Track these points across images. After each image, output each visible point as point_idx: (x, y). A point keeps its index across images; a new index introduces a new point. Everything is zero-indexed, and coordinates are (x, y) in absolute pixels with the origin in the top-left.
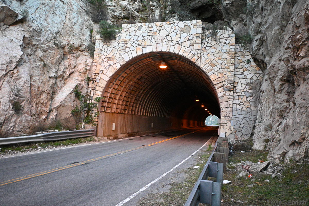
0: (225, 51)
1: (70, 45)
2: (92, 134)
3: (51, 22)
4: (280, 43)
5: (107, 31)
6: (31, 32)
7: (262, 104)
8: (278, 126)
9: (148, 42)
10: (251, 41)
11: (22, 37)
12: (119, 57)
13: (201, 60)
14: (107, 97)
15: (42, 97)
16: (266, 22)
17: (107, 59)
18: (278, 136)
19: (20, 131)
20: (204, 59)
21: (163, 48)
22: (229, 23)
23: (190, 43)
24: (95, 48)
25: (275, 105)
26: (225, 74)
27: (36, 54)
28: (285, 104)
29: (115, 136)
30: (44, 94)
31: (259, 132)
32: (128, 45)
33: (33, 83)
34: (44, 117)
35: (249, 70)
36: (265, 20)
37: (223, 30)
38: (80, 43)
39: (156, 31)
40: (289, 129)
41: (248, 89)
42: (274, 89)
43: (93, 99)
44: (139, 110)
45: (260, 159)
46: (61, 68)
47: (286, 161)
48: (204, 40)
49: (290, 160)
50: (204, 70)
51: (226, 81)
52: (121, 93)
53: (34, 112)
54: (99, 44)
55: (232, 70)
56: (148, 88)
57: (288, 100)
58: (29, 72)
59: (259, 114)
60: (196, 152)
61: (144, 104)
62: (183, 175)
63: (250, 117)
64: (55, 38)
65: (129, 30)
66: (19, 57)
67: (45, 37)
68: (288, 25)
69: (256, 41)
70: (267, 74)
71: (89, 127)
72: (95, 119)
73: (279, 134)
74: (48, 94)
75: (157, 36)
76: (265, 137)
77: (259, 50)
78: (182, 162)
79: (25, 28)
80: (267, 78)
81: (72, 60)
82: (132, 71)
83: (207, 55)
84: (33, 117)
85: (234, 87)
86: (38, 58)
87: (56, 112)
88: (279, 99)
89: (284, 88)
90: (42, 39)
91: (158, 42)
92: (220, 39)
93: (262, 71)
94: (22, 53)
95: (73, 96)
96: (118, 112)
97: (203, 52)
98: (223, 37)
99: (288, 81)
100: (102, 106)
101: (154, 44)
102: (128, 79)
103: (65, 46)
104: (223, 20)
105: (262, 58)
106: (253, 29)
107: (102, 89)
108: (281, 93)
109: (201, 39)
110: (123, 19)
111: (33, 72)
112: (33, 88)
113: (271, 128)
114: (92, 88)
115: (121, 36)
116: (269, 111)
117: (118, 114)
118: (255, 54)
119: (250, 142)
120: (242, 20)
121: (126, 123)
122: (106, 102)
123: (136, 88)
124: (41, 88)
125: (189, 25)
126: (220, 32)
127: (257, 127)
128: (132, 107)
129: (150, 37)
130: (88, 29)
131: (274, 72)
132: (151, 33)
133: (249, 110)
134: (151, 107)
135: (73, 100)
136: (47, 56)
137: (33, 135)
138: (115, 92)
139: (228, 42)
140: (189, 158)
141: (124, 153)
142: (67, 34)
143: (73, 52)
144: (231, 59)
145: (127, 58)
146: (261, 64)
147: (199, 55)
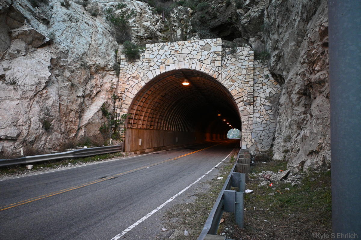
0: (244, 67)
1: (96, 65)
2: (119, 149)
3: (77, 44)
4: (297, 59)
5: (131, 51)
6: (58, 53)
7: (280, 117)
8: (296, 137)
9: (172, 61)
10: (268, 57)
11: (50, 58)
12: (144, 76)
13: (221, 76)
14: (133, 114)
15: (70, 116)
16: (283, 39)
17: (132, 77)
18: (296, 146)
19: (51, 149)
20: (225, 75)
21: (185, 66)
22: (247, 41)
23: (211, 61)
24: (120, 67)
25: (293, 117)
26: (245, 89)
27: (64, 74)
28: (303, 116)
29: (142, 151)
30: (72, 113)
31: (279, 143)
32: (152, 64)
33: (62, 103)
34: (73, 135)
35: (267, 85)
36: (281, 37)
37: (242, 47)
38: (106, 63)
39: (178, 50)
40: (306, 139)
41: (267, 103)
42: (292, 102)
43: (120, 116)
44: (164, 126)
45: (280, 168)
46: (89, 88)
47: (305, 170)
48: (225, 57)
49: (308, 168)
50: (225, 85)
51: (246, 95)
52: (147, 110)
53: (63, 130)
54: (124, 64)
55: (252, 85)
56: (172, 104)
57: (306, 112)
58: (57, 92)
59: (278, 126)
60: (219, 164)
61: (168, 120)
62: (208, 186)
63: (270, 129)
64: (81, 59)
65: (152, 50)
66: (47, 78)
67: (72, 58)
68: (304, 41)
69: (274, 57)
70: (285, 88)
71: (117, 143)
72: (122, 135)
73: (298, 145)
74: (77, 113)
75: (180, 54)
76: (285, 148)
77: (277, 65)
78: (207, 174)
79: (52, 50)
80: (285, 92)
81: (99, 79)
82: (156, 88)
83: (227, 71)
84: (62, 135)
85: (254, 101)
86: (66, 79)
87: (84, 129)
88: (297, 112)
89: (301, 101)
90: (69, 60)
91: (180, 60)
92: (239, 56)
93: (280, 85)
94: (50, 74)
95: (100, 113)
96: (144, 128)
97: (223, 68)
98: (242, 54)
99: (305, 94)
100: (129, 123)
101: (177, 62)
102: (153, 97)
103: (91, 66)
104: (242, 38)
105: (279, 73)
106: (270, 46)
107: (128, 107)
108: (298, 105)
109: (221, 57)
110: (146, 39)
111: (61, 92)
112: (62, 107)
113: (290, 139)
114: (119, 106)
115: (145, 55)
116: (288, 123)
117: (144, 130)
118: (273, 70)
119: (270, 153)
120: (260, 37)
121: (152, 138)
122: (132, 119)
123: (160, 105)
124: (69, 107)
125: (209, 43)
126: (239, 49)
127: (277, 138)
128: (158, 122)
129: (173, 56)
130: (113, 49)
131: (291, 86)
132: (174, 52)
133: (268, 122)
134: (176, 122)
135: (100, 118)
136: (74, 76)
137: (63, 152)
138: (140, 108)
139: (247, 58)
140: (213, 170)
141: (151, 167)
142: (93, 54)
143: (100, 72)
144: (251, 75)
145: (151, 76)
146: (279, 79)
147: (220, 72)
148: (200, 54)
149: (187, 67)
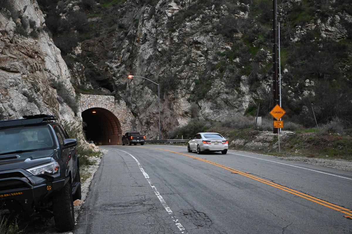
9: (94, 104)
10: (131, 105)
13: (114, 112)
21: (100, 106)
23: (110, 105)
26: (123, 117)
28: (146, 129)
32: (84, 104)
35: (130, 116)
39: (96, 99)
41: (130, 123)
42: (142, 125)
50: (115, 115)
51: (124, 120)
69: (133, 106)
70: (137, 118)
75: (97, 101)
77: (135, 110)
83: (116, 110)
85: (126, 122)
98: (122, 103)
99: (147, 123)
101: (96, 104)
105: (135, 113)
106: (130, 100)
118: (132, 111)
125: (109, 97)
129: (94, 101)
132: (94, 99)
133: (131, 131)
139: (123, 105)
144: (125, 112)
146: (135, 115)
147: (114, 110)
148: (106, 101)
149: (100, 107)
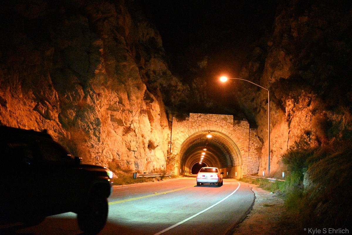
0: (245, 132)
7: (262, 159)
9: (205, 125)
17: (180, 132)
21: (213, 128)
24: (172, 124)
37: (243, 121)
41: (255, 151)
51: (245, 147)
54: (175, 123)
55: (248, 142)
59: (260, 163)
63: (257, 165)
75: (210, 121)
83: (236, 133)
91: (210, 125)
92: (242, 126)
114: (171, 148)
115: (189, 119)
125: (227, 117)
129: (206, 122)
132: (207, 119)
133: (256, 161)
139: (246, 127)
146: (262, 140)
147: (232, 133)
148: (222, 122)
